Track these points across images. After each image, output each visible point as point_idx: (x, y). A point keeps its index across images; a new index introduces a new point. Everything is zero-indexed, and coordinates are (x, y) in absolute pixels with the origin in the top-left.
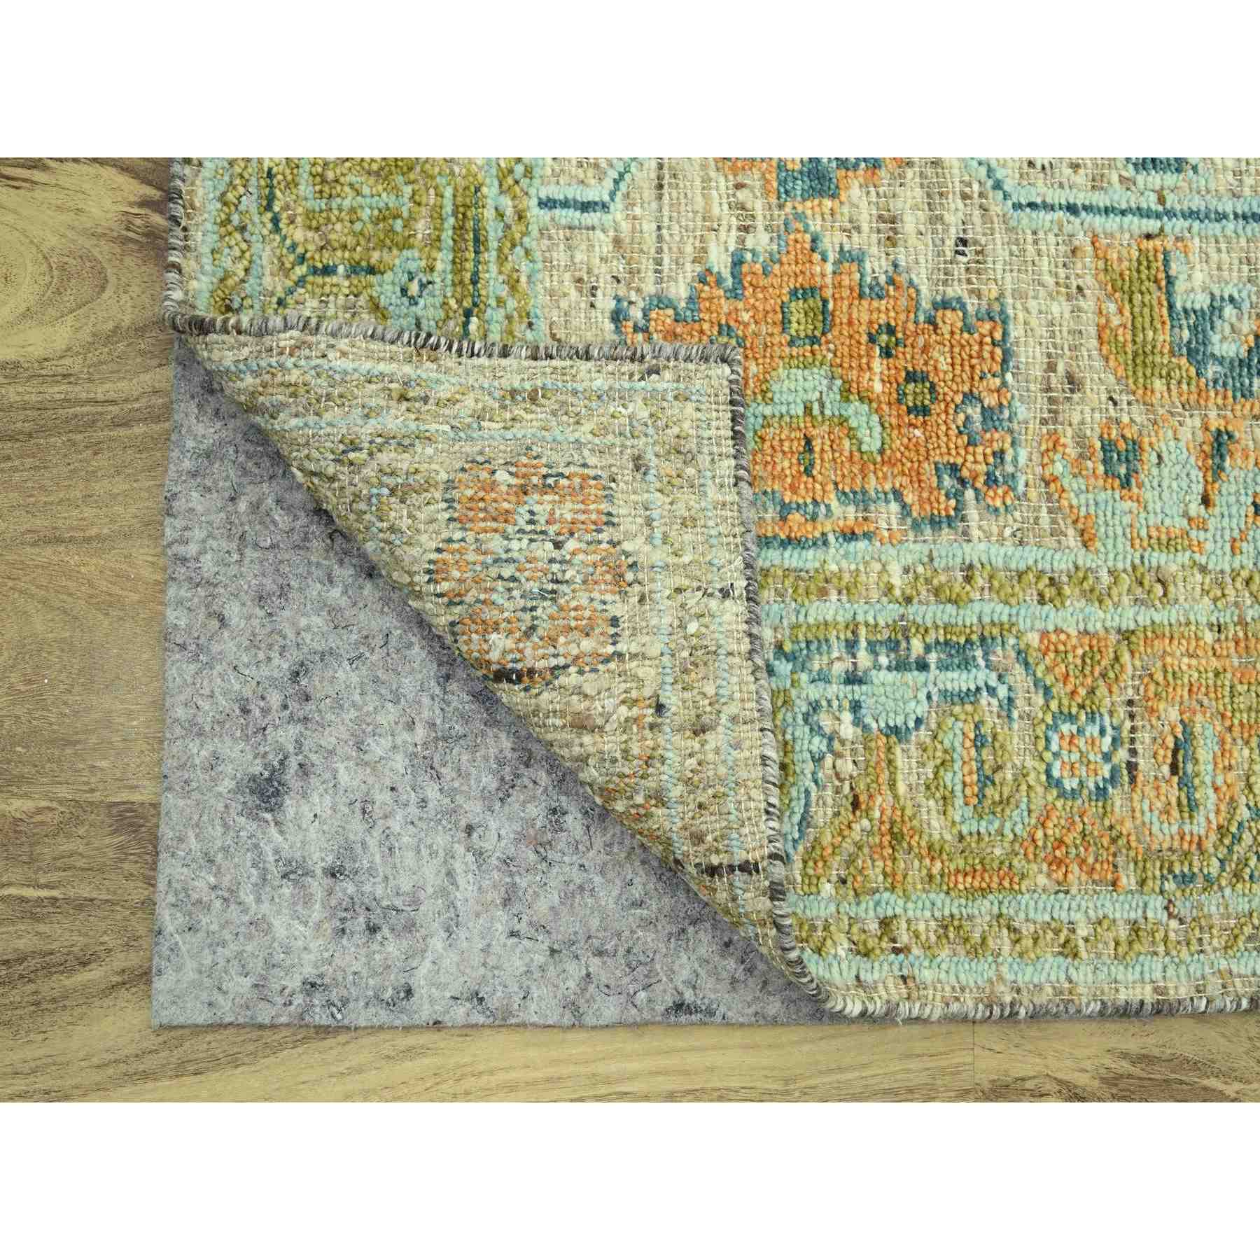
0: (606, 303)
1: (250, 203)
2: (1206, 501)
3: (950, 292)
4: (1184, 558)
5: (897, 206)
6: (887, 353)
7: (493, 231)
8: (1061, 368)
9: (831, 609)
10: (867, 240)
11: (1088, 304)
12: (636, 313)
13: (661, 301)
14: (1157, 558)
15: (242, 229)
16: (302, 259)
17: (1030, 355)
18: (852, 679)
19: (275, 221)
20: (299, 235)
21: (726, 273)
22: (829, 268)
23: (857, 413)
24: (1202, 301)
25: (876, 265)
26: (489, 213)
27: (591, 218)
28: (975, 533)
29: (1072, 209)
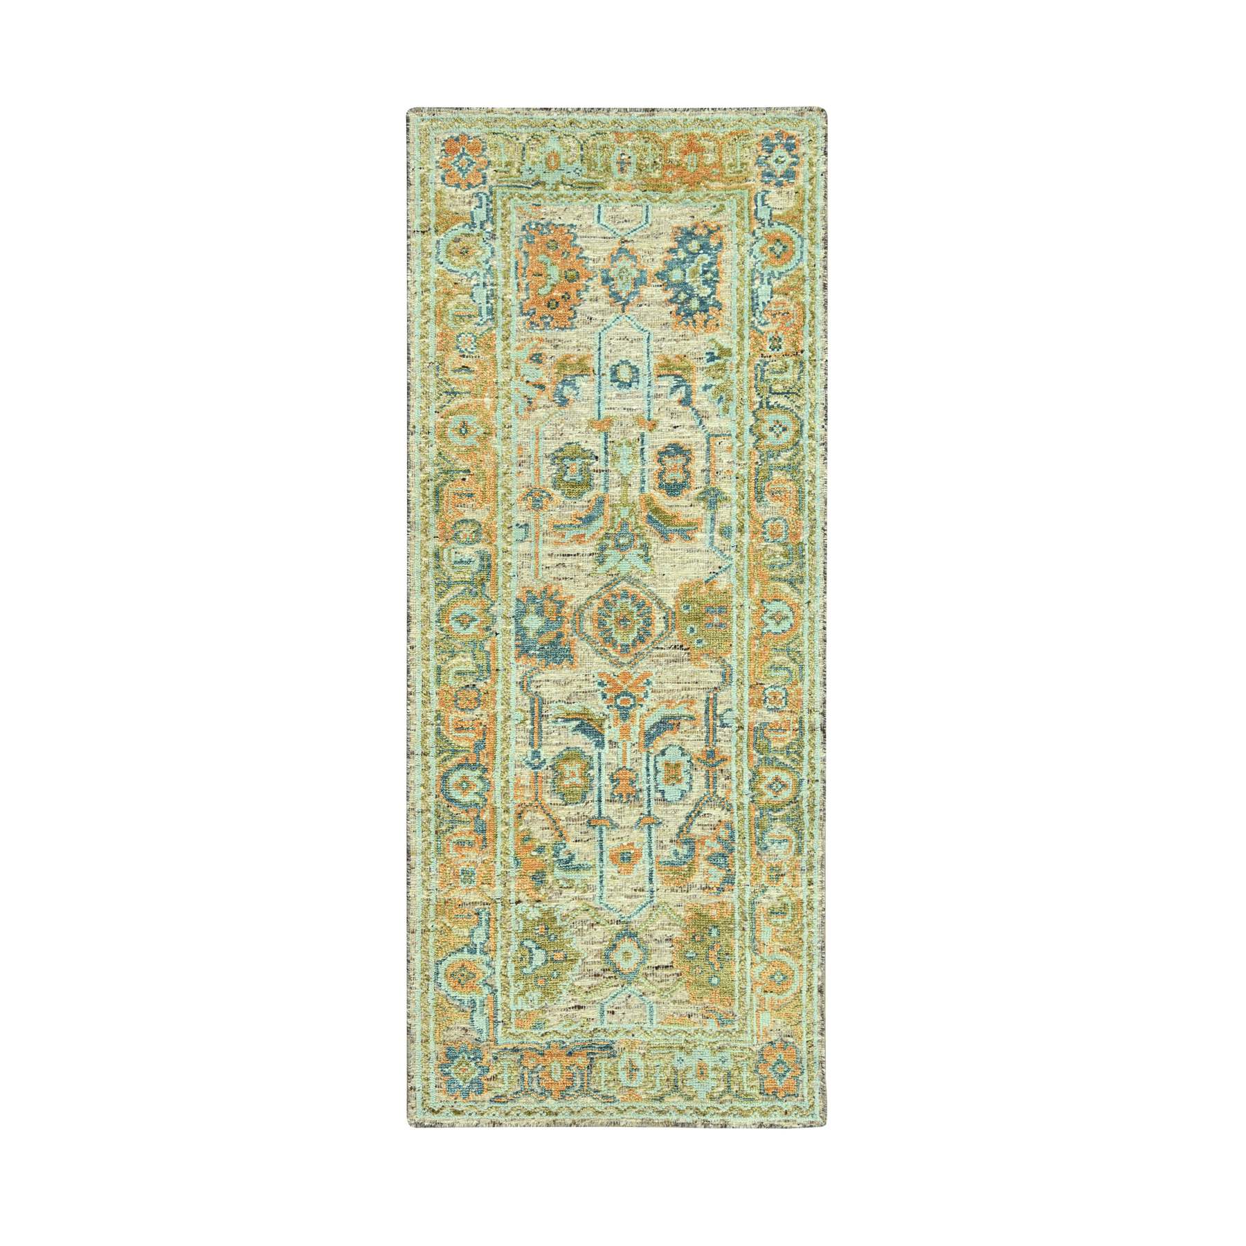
0: (575, 223)
1: (598, 128)
2: (528, 382)
3: (578, 315)
4: (514, 375)
5: (600, 301)
6: (563, 297)
7: (592, 192)
8: (559, 343)
9: (501, 280)
10: (591, 293)
11: (576, 352)
12: (572, 230)
13: (575, 237)
14: (513, 365)
15: (592, 127)
16: (584, 142)
17: (563, 335)
18: (484, 284)
19: (594, 135)
20: (590, 141)
21: (583, 255)
22: (584, 282)
23: (548, 288)
24: (578, 385)
25: (585, 295)
26: (597, 191)
27: (596, 219)
28: (519, 318)
29: (600, 349)
